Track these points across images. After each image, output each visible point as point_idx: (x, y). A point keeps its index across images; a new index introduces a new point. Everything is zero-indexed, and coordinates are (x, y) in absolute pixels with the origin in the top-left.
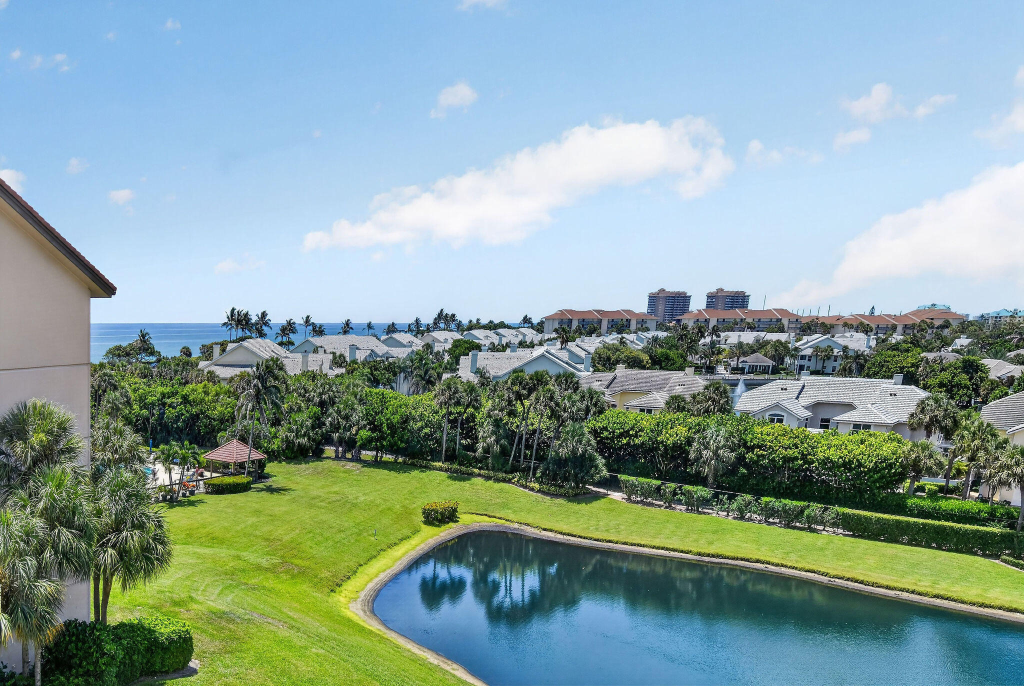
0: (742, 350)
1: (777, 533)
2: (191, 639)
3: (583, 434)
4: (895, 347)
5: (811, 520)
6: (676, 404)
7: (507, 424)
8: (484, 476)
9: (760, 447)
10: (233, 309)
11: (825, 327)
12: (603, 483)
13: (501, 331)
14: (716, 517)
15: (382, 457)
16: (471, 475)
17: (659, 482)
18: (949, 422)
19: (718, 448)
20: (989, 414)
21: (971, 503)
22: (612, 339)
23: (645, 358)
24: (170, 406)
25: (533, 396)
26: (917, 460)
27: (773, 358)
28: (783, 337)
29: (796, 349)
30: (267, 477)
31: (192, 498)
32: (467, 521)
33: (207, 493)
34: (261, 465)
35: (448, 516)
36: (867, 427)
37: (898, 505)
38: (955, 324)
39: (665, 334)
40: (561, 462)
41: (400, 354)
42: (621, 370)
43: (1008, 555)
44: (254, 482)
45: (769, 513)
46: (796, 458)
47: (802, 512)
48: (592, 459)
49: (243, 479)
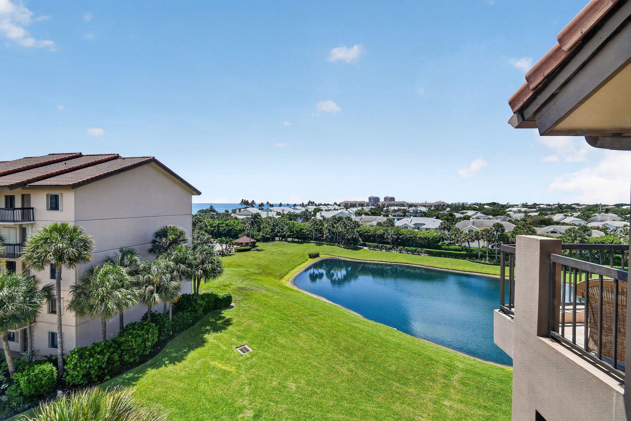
0: (395, 211)
1: (411, 256)
2: (231, 296)
3: (355, 232)
4: (433, 210)
5: (419, 252)
6: (379, 224)
7: (332, 230)
8: (326, 244)
9: (403, 234)
10: (243, 200)
11: (415, 206)
12: (362, 245)
13: (328, 206)
14: (394, 252)
15: (294, 240)
16: (323, 244)
17: (377, 244)
18: (448, 228)
19: (392, 235)
20: (458, 225)
21: (457, 246)
22: (360, 208)
23: (370, 213)
24: (221, 227)
25: (339, 223)
26: (442, 237)
27: (403, 213)
28: (405, 208)
29: (409, 211)
30: (257, 246)
31: (230, 254)
32: (323, 257)
33: (235, 252)
34: (254, 243)
35: (317, 255)
36: (429, 229)
37: (439, 248)
38: (446, 205)
39: (374, 207)
40: (349, 240)
41: (298, 212)
42: (363, 216)
43: (468, 259)
44: (252, 248)
45: (407, 251)
46: (412, 237)
47: (416, 250)
48: (358, 239)
49: (248, 247)
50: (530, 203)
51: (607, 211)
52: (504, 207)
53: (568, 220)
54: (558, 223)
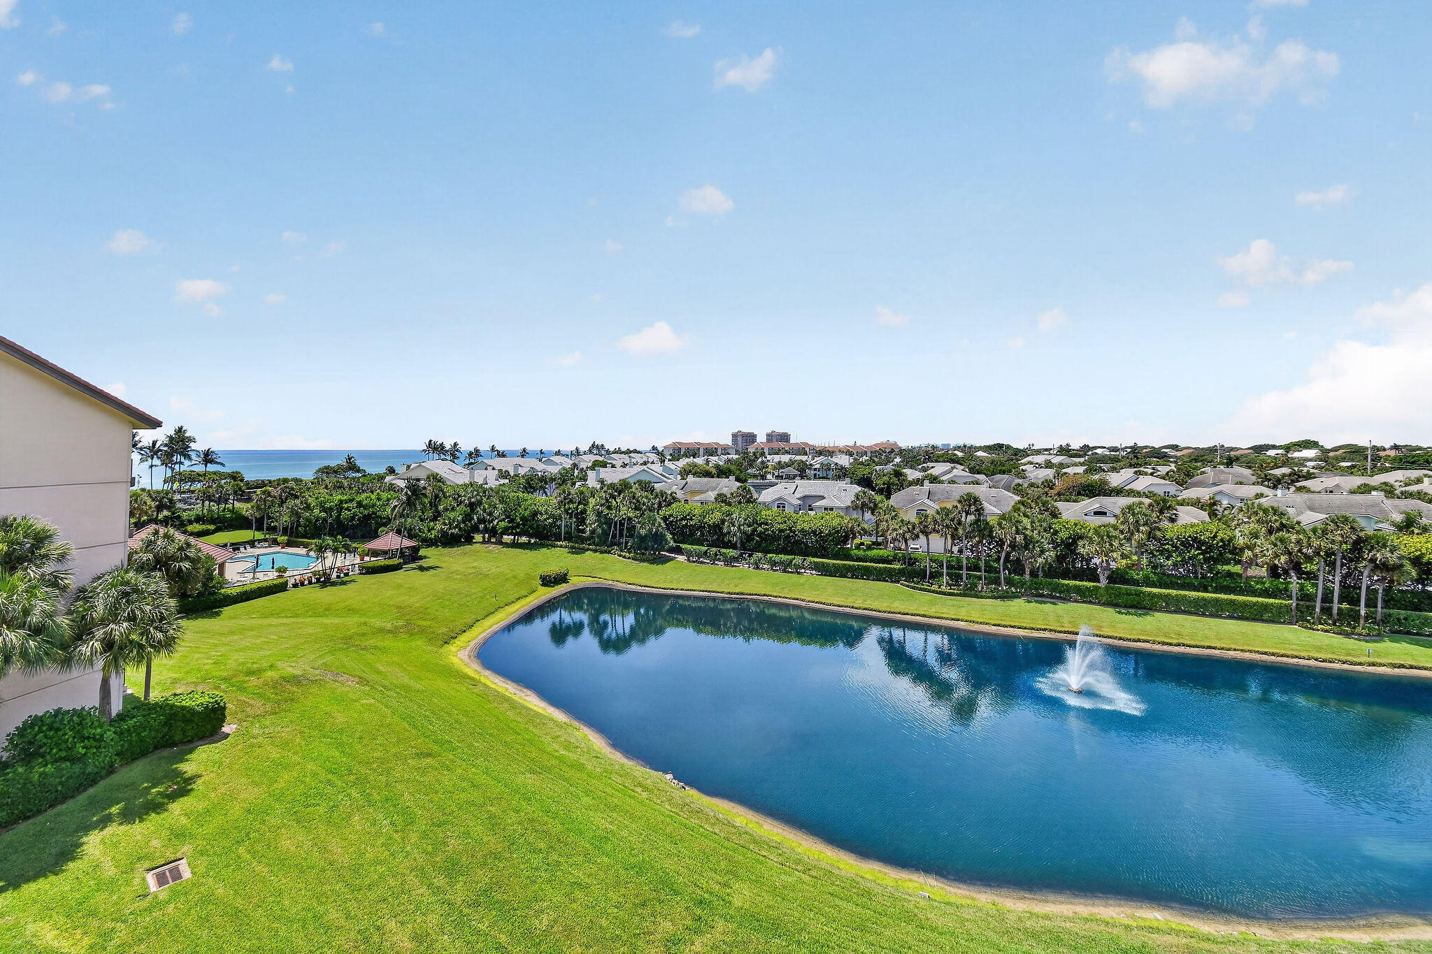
0: (781, 465)
1: (777, 576)
3: (657, 520)
4: (862, 463)
5: (797, 567)
6: (721, 498)
7: (608, 514)
8: (591, 550)
9: (766, 524)
11: (829, 453)
12: (671, 550)
14: (744, 568)
15: (518, 540)
16: (585, 550)
17: (706, 548)
19: (740, 525)
20: (896, 499)
23: (714, 471)
24: (346, 510)
25: (622, 496)
26: (852, 528)
27: (798, 470)
28: (805, 458)
29: (811, 465)
30: (421, 558)
31: (346, 579)
32: (576, 582)
33: (361, 574)
34: (415, 550)
35: (562, 579)
36: (831, 509)
37: (845, 555)
38: (896, 451)
39: (735, 456)
40: (643, 539)
41: (553, 470)
42: (695, 478)
43: (905, 581)
44: (405, 563)
45: (772, 564)
46: (786, 530)
47: (792, 562)
48: (664, 535)
49: (395, 561)
50: (1076, 445)
51: (1230, 462)
52: (1019, 453)
53: (1142, 484)
54: (1118, 492)
